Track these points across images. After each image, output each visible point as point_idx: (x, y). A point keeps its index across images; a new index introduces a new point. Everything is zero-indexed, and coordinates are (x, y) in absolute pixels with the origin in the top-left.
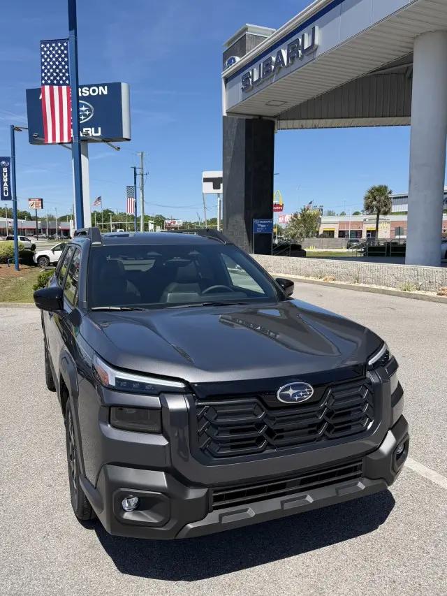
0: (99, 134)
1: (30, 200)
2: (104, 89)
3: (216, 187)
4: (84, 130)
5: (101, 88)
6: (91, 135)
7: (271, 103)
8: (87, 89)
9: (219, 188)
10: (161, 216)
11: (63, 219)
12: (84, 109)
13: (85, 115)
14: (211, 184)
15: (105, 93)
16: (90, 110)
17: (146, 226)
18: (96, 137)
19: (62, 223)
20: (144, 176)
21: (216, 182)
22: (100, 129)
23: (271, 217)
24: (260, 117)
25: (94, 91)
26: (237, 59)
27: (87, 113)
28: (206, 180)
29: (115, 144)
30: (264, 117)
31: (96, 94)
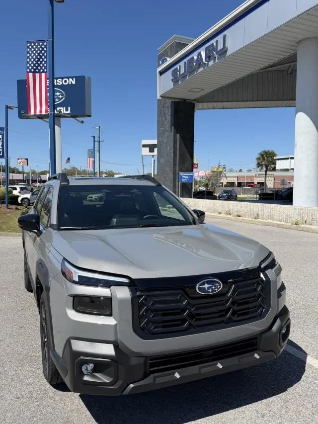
0: (69, 112)
1: (19, 159)
2: (73, 80)
3: (151, 150)
4: (58, 109)
5: (71, 79)
6: (63, 112)
7: (192, 90)
8: (61, 80)
9: (153, 151)
10: (112, 171)
12: (58, 94)
13: (59, 98)
14: (148, 149)
15: (74, 83)
16: (62, 95)
18: (67, 114)
19: (41, 176)
20: (101, 143)
21: (151, 148)
22: (69, 108)
23: (192, 171)
24: (185, 100)
25: (66, 81)
26: (168, 59)
27: (61, 97)
28: (144, 146)
29: (81, 119)
30: (187, 101)
31: (67, 83)
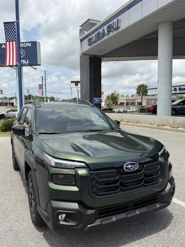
0: (28, 63)
2: (30, 44)
3: (76, 85)
4: (21, 61)
5: (28, 44)
6: (24, 63)
7: (100, 50)
8: (22, 44)
9: (77, 85)
10: (53, 97)
11: (11, 98)
12: (21, 52)
14: (74, 84)
15: (30, 46)
16: (24, 53)
17: (47, 101)
18: (26, 64)
19: (11, 100)
20: (46, 80)
21: (76, 83)
22: (28, 60)
23: (100, 97)
24: (95, 56)
25: (25, 45)
27: (22, 54)
28: (72, 82)
29: (34, 67)
30: (97, 56)
31: (26, 46)
